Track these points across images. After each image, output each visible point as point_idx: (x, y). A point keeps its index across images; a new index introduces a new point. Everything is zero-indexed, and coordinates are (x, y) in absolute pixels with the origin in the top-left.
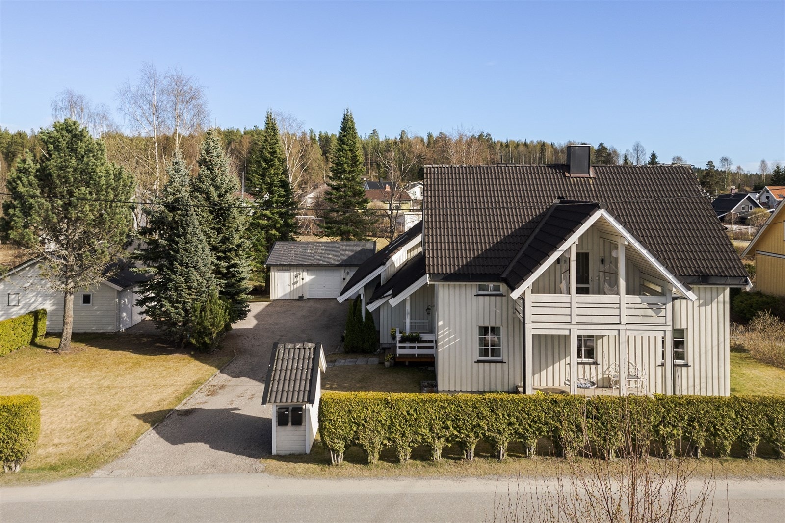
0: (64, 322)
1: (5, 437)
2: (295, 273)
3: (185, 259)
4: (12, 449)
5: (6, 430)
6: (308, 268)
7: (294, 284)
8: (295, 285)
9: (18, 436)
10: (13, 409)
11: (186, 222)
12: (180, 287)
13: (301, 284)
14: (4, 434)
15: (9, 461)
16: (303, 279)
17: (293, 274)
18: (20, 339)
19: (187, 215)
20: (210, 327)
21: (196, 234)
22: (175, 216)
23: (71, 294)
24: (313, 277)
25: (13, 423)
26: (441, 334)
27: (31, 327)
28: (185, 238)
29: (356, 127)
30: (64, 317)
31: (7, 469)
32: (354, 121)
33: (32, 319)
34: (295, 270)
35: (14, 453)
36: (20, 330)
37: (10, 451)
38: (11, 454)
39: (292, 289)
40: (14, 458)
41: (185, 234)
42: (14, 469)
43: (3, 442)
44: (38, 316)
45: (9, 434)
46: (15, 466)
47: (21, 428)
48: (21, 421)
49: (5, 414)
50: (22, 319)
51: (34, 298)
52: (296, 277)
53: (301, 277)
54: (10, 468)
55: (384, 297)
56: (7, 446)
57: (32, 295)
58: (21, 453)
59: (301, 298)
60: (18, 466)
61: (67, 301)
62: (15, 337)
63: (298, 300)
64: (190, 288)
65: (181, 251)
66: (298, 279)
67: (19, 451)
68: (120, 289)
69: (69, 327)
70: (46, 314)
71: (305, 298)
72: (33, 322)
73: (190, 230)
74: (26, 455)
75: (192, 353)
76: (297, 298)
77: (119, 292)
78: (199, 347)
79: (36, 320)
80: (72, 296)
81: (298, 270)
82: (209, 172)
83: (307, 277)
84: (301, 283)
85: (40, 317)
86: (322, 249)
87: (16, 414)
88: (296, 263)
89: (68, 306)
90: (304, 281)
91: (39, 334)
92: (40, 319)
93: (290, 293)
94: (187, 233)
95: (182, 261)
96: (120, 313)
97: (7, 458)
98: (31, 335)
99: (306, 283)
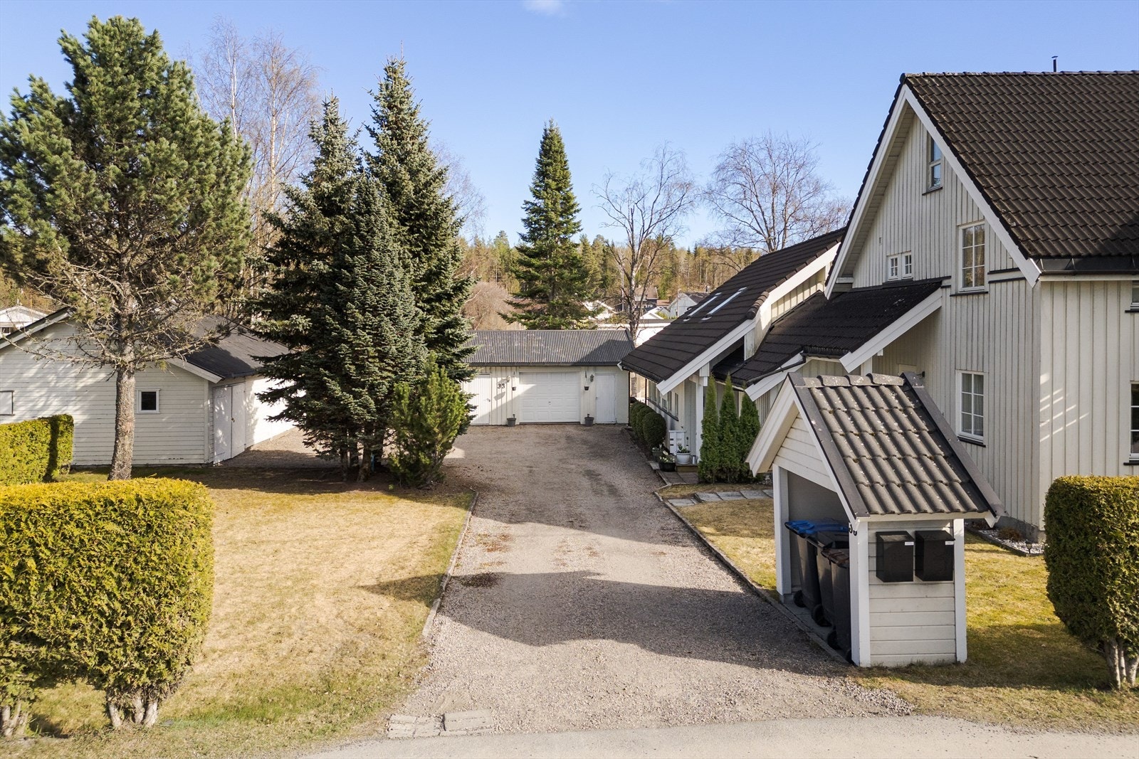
0: (117, 431)
1: (117, 605)
2: (499, 379)
3: (371, 299)
4: (139, 649)
5: (119, 581)
6: (522, 370)
7: (497, 398)
8: (499, 401)
9: (158, 604)
10: (140, 512)
11: (367, 225)
12: (363, 352)
13: (509, 399)
14: (110, 595)
15: (128, 688)
16: (513, 389)
17: (495, 380)
18: (26, 467)
19: (369, 212)
20: (436, 430)
21: (389, 251)
22: (333, 224)
23: (130, 374)
24: (530, 386)
25: (142, 559)
26: (1046, 403)
27: (46, 447)
28: (369, 259)
29: (566, 150)
30: (117, 421)
31: (117, 717)
32: (563, 141)
33: (47, 430)
34: (499, 373)
35: (146, 660)
36: (25, 449)
37: (133, 655)
38: (136, 665)
39: (494, 407)
40: (144, 678)
41: (366, 249)
42: (140, 716)
43: (110, 624)
44: (58, 426)
45: (126, 595)
46: (146, 706)
47: (170, 577)
48: (169, 553)
49: (111, 527)
50: (29, 426)
51: (44, 399)
52: (501, 385)
53: (509, 385)
54: (128, 713)
55: (782, 370)
56: (121, 639)
57: (38, 395)
58: (168, 663)
59: (511, 422)
60: (153, 707)
61: (123, 389)
62: (14, 461)
63: (506, 426)
64: (382, 356)
65: (361, 281)
66: (504, 390)
67: (162, 654)
68: (215, 379)
69: (127, 442)
70: (72, 424)
71: (517, 423)
72: (49, 436)
73: (377, 241)
74: (180, 668)
75: (391, 487)
76: (504, 422)
77: (213, 387)
78: (404, 475)
79: (55, 432)
80: (133, 380)
81: (504, 373)
82: (395, 142)
83: (519, 386)
84: (509, 397)
85: (61, 428)
86: (540, 341)
87: (149, 527)
88: (501, 361)
89: (124, 399)
90: (516, 393)
91: (60, 463)
92: (62, 432)
93: (490, 415)
94: (372, 246)
95: (363, 303)
96: (212, 429)
97: (119, 679)
98: (45, 461)
99: (519, 397)
